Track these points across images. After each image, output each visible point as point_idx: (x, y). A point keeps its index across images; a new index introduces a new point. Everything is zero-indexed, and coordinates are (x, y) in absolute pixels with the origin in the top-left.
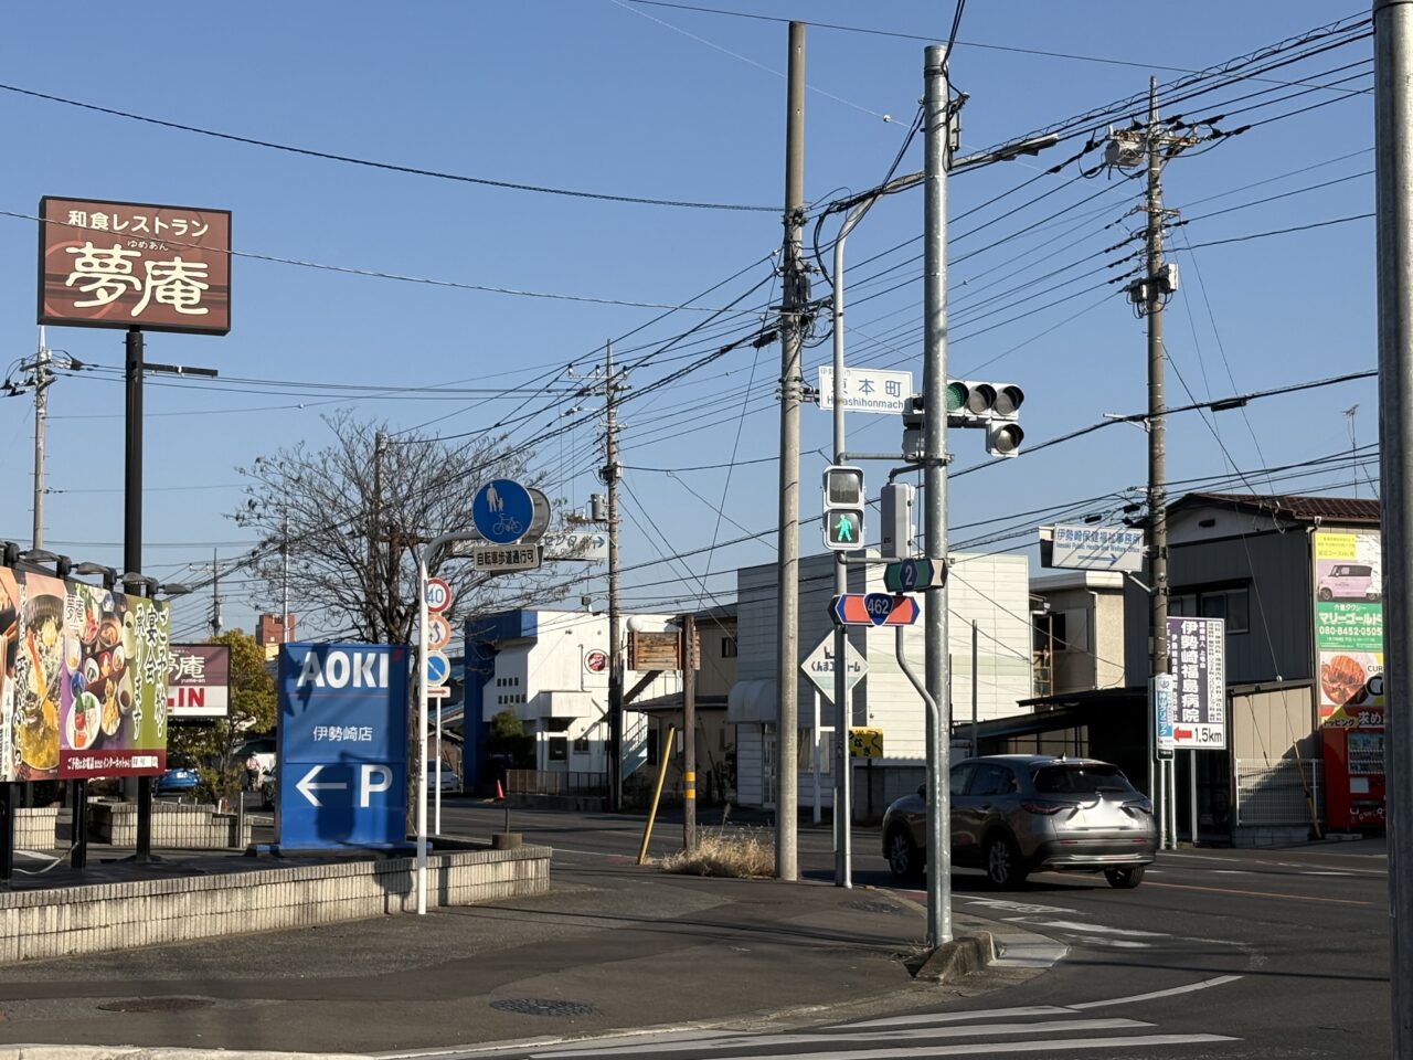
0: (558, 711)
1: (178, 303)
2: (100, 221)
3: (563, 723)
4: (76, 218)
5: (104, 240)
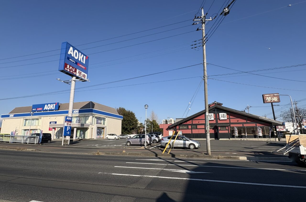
0: (289, 130)
1: (275, 100)
2: (268, 95)
3: (289, 131)
4: (266, 95)
5: (268, 97)
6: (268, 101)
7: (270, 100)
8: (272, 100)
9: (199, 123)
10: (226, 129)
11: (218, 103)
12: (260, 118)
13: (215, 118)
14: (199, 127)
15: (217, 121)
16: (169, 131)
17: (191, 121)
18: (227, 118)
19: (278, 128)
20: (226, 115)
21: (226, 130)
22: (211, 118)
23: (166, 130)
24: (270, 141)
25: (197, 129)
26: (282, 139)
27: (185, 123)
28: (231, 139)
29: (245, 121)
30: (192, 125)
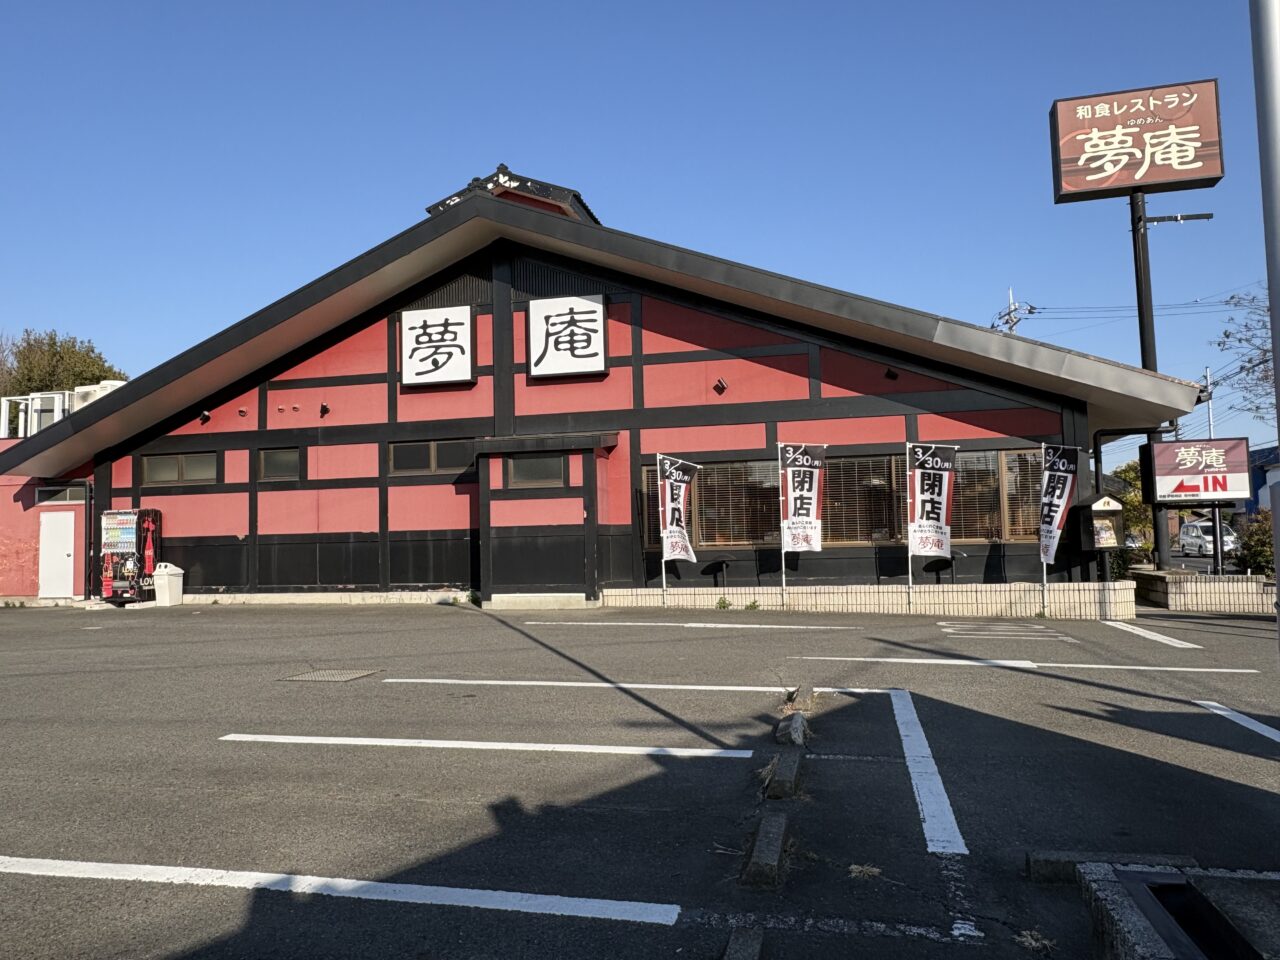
2: (1103, 110)
4: (1083, 112)
5: (1107, 124)
6: (1101, 169)
7: (1125, 159)
8: (1141, 163)
9: (330, 421)
10: (567, 480)
11: (523, 180)
12: (940, 337)
13: (486, 359)
14: (323, 461)
15: (504, 396)
16: (45, 517)
17: (249, 401)
18: (609, 361)
19: (1174, 470)
20: (599, 326)
21: (569, 492)
22: (441, 359)
23: (17, 498)
24: (1041, 615)
25: (306, 484)
26: (1190, 587)
27: (194, 428)
28: (616, 597)
29: (795, 387)
30: (261, 442)
